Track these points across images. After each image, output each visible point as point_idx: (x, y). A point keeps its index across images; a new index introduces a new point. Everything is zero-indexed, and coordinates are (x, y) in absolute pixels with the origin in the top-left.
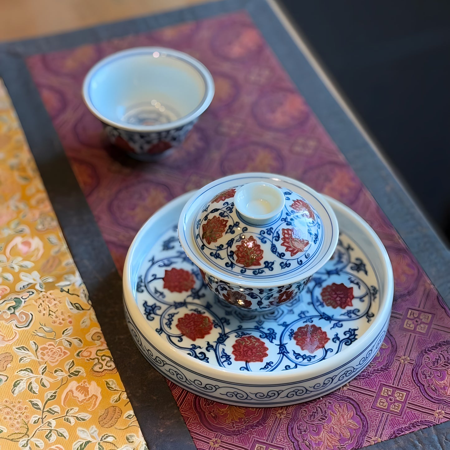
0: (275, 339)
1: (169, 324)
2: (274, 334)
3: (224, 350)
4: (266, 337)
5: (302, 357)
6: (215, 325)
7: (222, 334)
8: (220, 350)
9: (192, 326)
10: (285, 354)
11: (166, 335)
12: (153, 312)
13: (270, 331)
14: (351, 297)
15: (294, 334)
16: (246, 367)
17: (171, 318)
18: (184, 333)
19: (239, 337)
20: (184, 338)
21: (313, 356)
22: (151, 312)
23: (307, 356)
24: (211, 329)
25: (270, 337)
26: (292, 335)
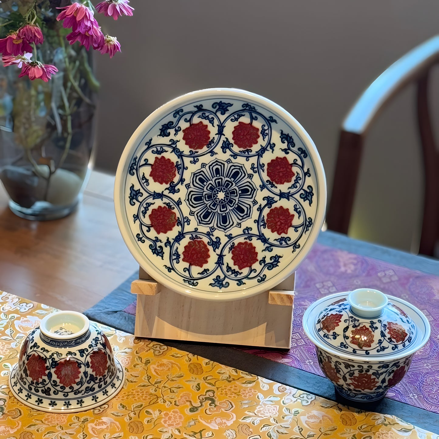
0: (218, 249)
1: (144, 213)
2: (219, 243)
3: (177, 248)
4: (212, 245)
5: (232, 271)
6: (178, 223)
7: (180, 233)
8: (175, 248)
9: (161, 219)
10: (220, 264)
11: (139, 223)
12: (136, 198)
13: (217, 240)
14: (289, 225)
15: (234, 248)
16: (188, 268)
17: (148, 208)
18: (153, 224)
19: (192, 239)
20: (152, 229)
21: (240, 272)
22: (135, 197)
23: (236, 271)
24: (174, 226)
25: (215, 246)
26: (232, 248)
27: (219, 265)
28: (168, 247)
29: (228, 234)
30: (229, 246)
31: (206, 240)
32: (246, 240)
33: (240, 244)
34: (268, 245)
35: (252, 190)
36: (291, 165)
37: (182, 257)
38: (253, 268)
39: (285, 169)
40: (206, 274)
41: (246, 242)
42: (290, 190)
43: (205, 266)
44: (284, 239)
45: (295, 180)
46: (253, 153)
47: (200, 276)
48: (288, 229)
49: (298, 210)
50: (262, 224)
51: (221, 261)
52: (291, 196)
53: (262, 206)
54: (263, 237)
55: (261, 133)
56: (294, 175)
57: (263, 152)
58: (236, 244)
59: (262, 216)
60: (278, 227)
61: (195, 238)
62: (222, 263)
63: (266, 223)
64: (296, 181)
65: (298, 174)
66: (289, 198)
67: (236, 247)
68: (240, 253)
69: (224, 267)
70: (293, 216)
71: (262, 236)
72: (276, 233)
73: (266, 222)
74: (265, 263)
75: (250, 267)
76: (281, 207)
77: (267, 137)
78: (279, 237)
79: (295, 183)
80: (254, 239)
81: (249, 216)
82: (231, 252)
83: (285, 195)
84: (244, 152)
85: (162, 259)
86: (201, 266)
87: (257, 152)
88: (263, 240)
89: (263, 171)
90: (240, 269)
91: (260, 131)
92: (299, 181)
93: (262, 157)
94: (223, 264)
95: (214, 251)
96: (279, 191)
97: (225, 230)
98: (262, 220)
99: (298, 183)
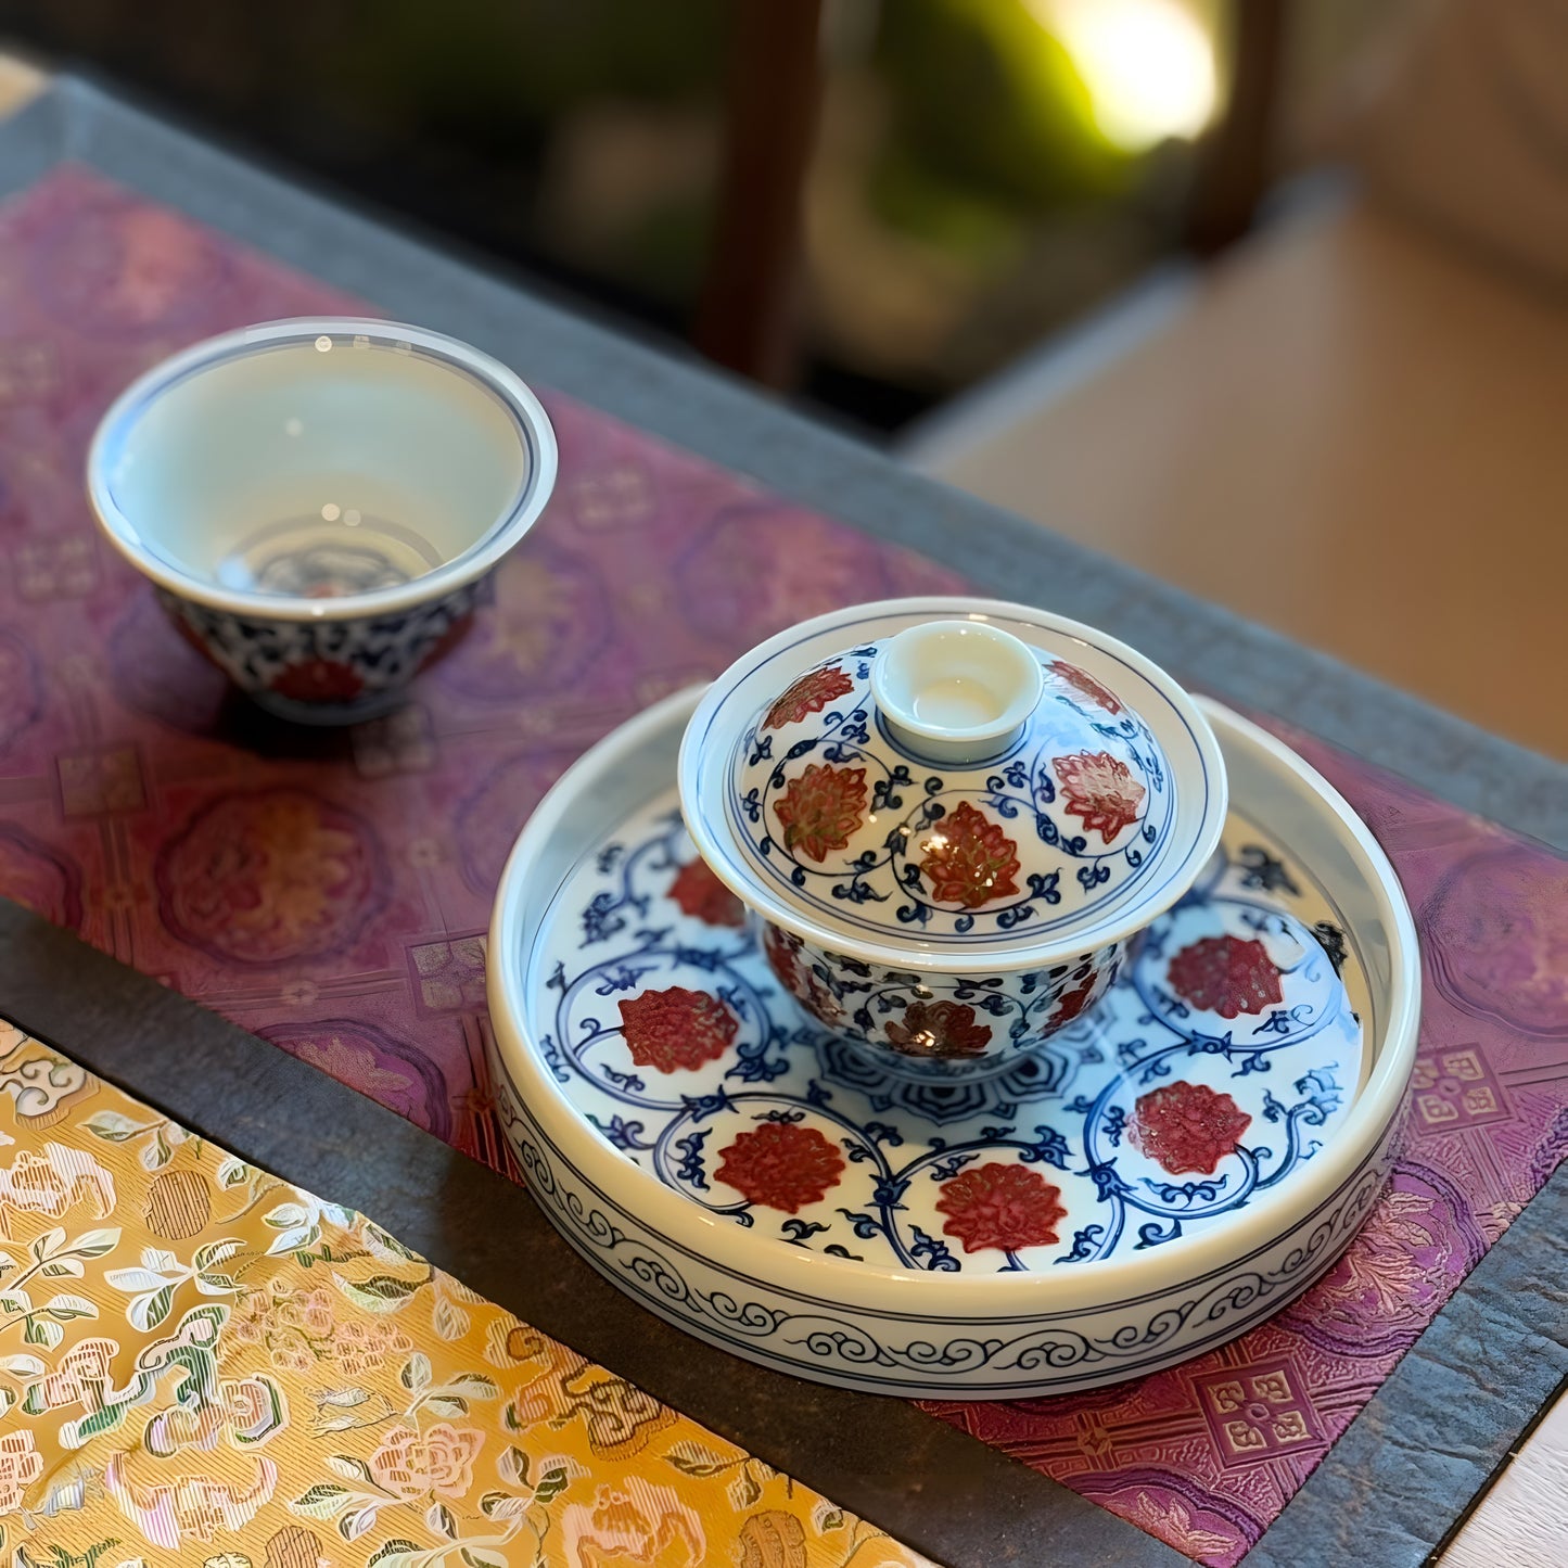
27: (683, 1112)
28: (638, 944)
29: (825, 1086)
30: (782, 1108)
31: (749, 1033)
32: (842, 1146)
33: (816, 1135)
34: (877, 1218)
35: (1046, 1083)
36: (1237, 1148)
37: (632, 994)
38: (753, 1211)
39: (1205, 1136)
40: (621, 1086)
41: (834, 1150)
42: (1143, 1185)
43: (648, 1073)
44: (942, 1253)
45: (1190, 1184)
46: (1186, 1025)
47: (599, 1074)
48: (990, 1245)
49: (1087, 1245)
50: (944, 1163)
51: (703, 1110)
52: (1123, 1200)
53: (1009, 1137)
54: (896, 1190)
55: (1274, 1013)
56: (1210, 1170)
57: (1211, 1048)
58: (802, 1125)
59: (972, 1153)
60: (972, 1214)
61: (729, 1000)
62: (699, 1114)
63: (955, 1175)
64: (1190, 1191)
65: (1223, 1180)
66: (1108, 1196)
67: (795, 1128)
68: (780, 1150)
69: (687, 1129)
70: (1054, 1239)
71: (895, 1185)
72: (944, 1218)
73: (960, 1171)
74: (799, 1241)
75: (752, 1202)
76: (1055, 1191)
77: (1274, 1035)
78: (937, 1235)
79: (1183, 1190)
80: (869, 1166)
81: (941, 1117)
82: (764, 1121)
83: (1109, 1181)
84: (1163, 999)
85: (582, 947)
86: (638, 1062)
87: (1194, 1032)
88: (884, 1193)
89: (1145, 1080)
90: (719, 1176)
91: (1277, 1007)
92: (1197, 1198)
93: (1190, 1054)
94: (697, 1120)
95: (728, 1075)
96: (1111, 1159)
97: (833, 1071)
98: (958, 1160)
99: (1190, 1199)
